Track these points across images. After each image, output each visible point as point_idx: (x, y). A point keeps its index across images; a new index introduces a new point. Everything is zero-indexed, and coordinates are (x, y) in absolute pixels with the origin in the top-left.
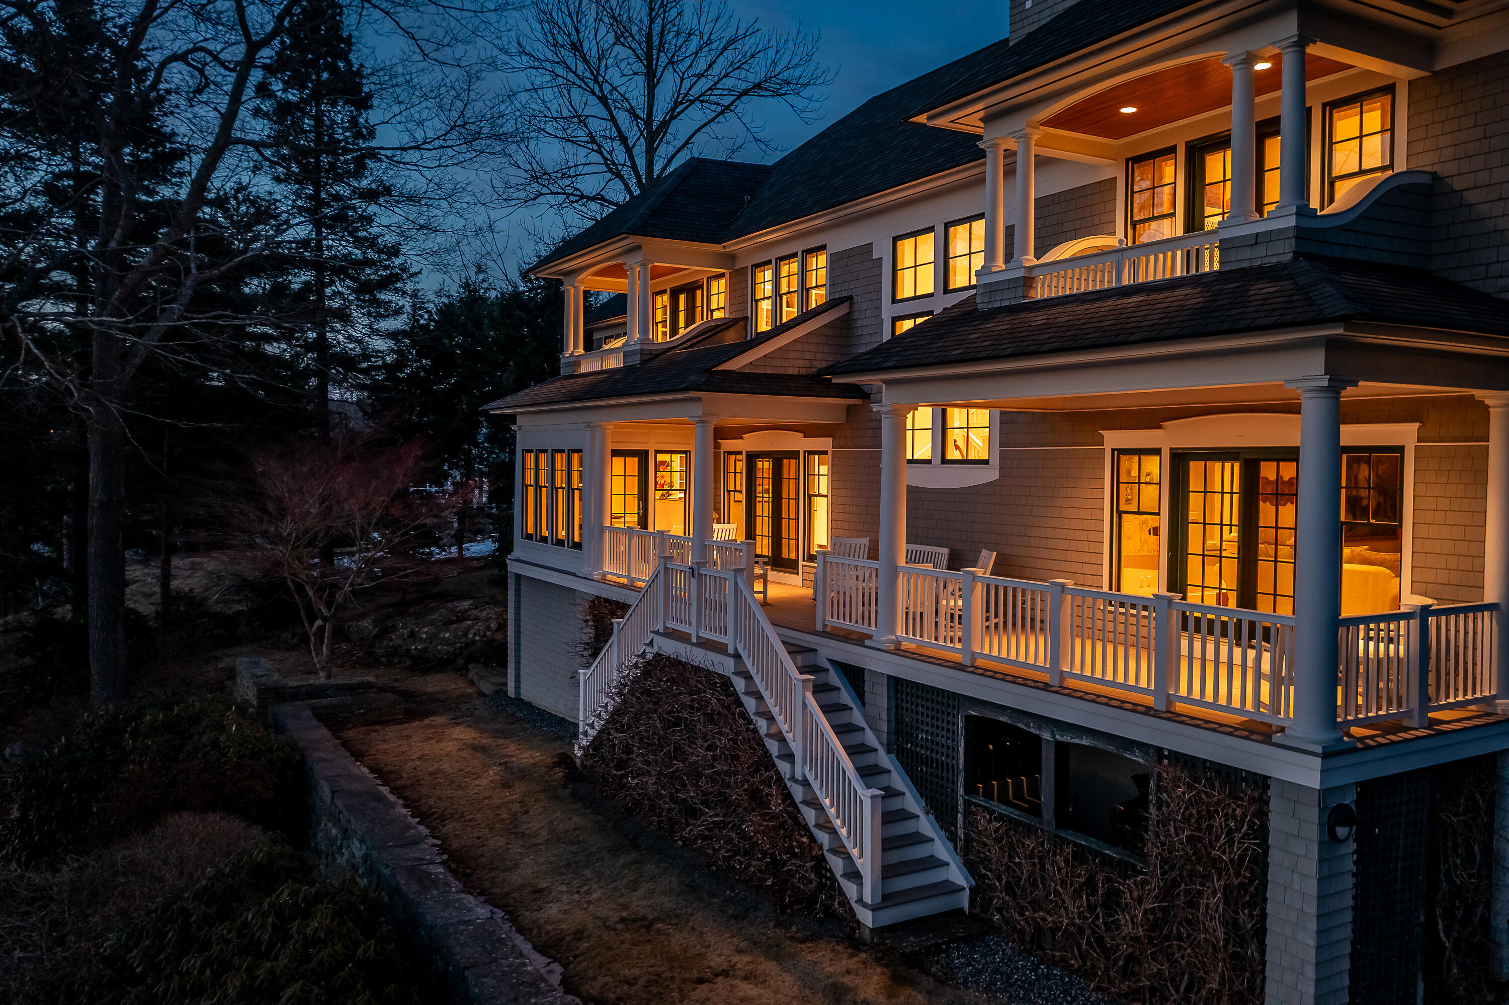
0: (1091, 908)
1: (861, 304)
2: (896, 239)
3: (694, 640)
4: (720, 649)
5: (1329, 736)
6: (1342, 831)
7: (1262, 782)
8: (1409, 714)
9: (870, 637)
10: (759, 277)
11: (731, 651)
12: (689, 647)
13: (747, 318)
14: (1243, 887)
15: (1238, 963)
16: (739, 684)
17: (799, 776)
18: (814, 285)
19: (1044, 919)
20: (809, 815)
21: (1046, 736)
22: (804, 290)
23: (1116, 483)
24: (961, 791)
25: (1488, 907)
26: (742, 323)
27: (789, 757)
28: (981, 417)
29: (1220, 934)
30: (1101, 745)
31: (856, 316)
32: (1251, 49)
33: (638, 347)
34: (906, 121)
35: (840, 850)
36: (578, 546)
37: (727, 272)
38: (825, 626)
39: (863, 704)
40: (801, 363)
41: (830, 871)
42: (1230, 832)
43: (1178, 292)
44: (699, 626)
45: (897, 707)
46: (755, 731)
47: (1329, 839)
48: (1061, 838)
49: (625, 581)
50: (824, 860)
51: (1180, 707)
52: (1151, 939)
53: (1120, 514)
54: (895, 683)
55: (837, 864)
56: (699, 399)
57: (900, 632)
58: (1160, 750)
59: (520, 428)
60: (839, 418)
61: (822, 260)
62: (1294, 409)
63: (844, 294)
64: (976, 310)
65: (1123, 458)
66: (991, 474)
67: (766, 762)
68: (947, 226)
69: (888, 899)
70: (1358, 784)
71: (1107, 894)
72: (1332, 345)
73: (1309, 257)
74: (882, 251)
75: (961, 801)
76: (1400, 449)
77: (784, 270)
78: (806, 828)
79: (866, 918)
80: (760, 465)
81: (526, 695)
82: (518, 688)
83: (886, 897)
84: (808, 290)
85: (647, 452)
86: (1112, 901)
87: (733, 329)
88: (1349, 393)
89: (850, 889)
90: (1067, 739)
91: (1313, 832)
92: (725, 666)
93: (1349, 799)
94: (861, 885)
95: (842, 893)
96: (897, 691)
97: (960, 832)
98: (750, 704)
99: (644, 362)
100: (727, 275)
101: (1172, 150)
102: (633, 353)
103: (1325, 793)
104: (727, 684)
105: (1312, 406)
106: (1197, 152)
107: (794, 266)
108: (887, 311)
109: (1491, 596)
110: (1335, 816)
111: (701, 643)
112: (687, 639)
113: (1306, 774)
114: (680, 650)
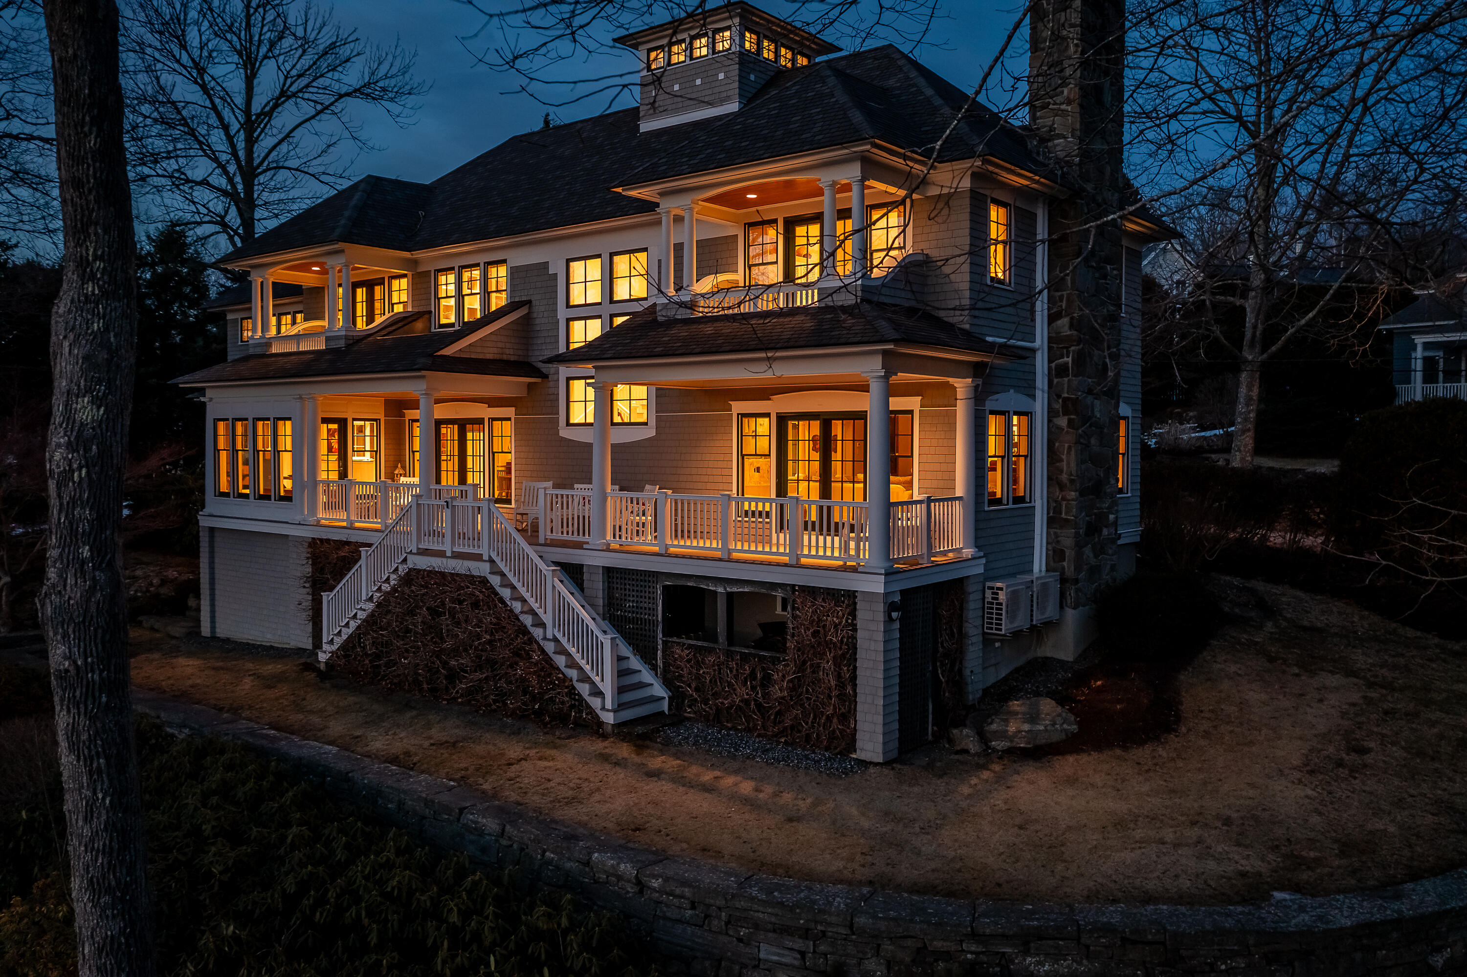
0: (753, 688)
1: (539, 307)
2: (568, 261)
3: (449, 554)
4: (478, 557)
5: (887, 564)
6: (894, 615)
7: (852, 595)
8: (922, 556)
9: (587, 543)
10: (442, 279)
11: (486, 557)
12: (444, 560)
13: (430, 312)
14: (843, 656)
15: (842, 697)
16: (495, 580)
17: (549, 635)
18: (494, 289)
19: (722, 703)
20: (560, 661)
21: (720, 590)
22: (486, 294)
23: (741, 436)
24: (660, 635)
25: (961, 663)
26: (427, 316)
27: (543, 625)
28: (641, 391)
29: (833, 683)
30: (757, 590)
31: (535, 315)
32: (836, 179)
33: (343, 333)
34: (608, 189)
35: (585, 678)
36: (288, 498)
37: (409, 274)
38: (546, 539)
39: (582, 590)
40: (495, 350)
41: (579, 695)
42: (836, 626)
43: (797, 318)
44: (453, 543)
45: (609, 588)
46: (511, 611)
47: (889, 620)
48: (732, 652)
49: (344, 524)
50: (574, 688)
51: (804, 560)
52: (791, 697)
53: (743, 456)
54: (609, 571)
55: (584, 689)
56: (423, 377)
57: (609, 537)
58: (794, 586)
59: (211, 399)
60: (522, 393)
61: (503, 271)
62: (865, 388)
63: (524, 299)
64: (655, 320)
65: (745, 420)
66: (650, 432)
67: (523, 630)
68: (612, 255)
69: (619, 707)
70: (901, 591)
71: (763, 678)
72: (885, 353)
73: (869, 302)
74: (555, 268)
75: (660, 642)
76: (911, 412)
77: (466, 275)
78: (558, 669)
79: (608, 718)
80: (443, 431)
81: (222, 631)
82: (213, 627)
83: (619, 705)
84: (489, 293)
85: (345, 420)
86: (767, 680)
87: (420, 320)
88: (893, 379)
89: (595, 703)
90: (735, 590)
91: (881, 617)
92: (481, 569)
93: (897, 598)
94: (604, 698)
95: (588, 706)
96: (609, 577)
97: (660, 662)
98: (506, 593)
99: (348, 346)
100: (410, 276)
101: (775, 221)
102: (338, 338)
103: (886, 594)
104: (484, 581)
105: (875, 387)
106: (791, 224)
107: (476, 273)
108: (562, 313)
109: (959, 492)
110: (891, 607)
111: (457, 556)
112: (441, 554)
113: (876, 585)
114: (436, 563)
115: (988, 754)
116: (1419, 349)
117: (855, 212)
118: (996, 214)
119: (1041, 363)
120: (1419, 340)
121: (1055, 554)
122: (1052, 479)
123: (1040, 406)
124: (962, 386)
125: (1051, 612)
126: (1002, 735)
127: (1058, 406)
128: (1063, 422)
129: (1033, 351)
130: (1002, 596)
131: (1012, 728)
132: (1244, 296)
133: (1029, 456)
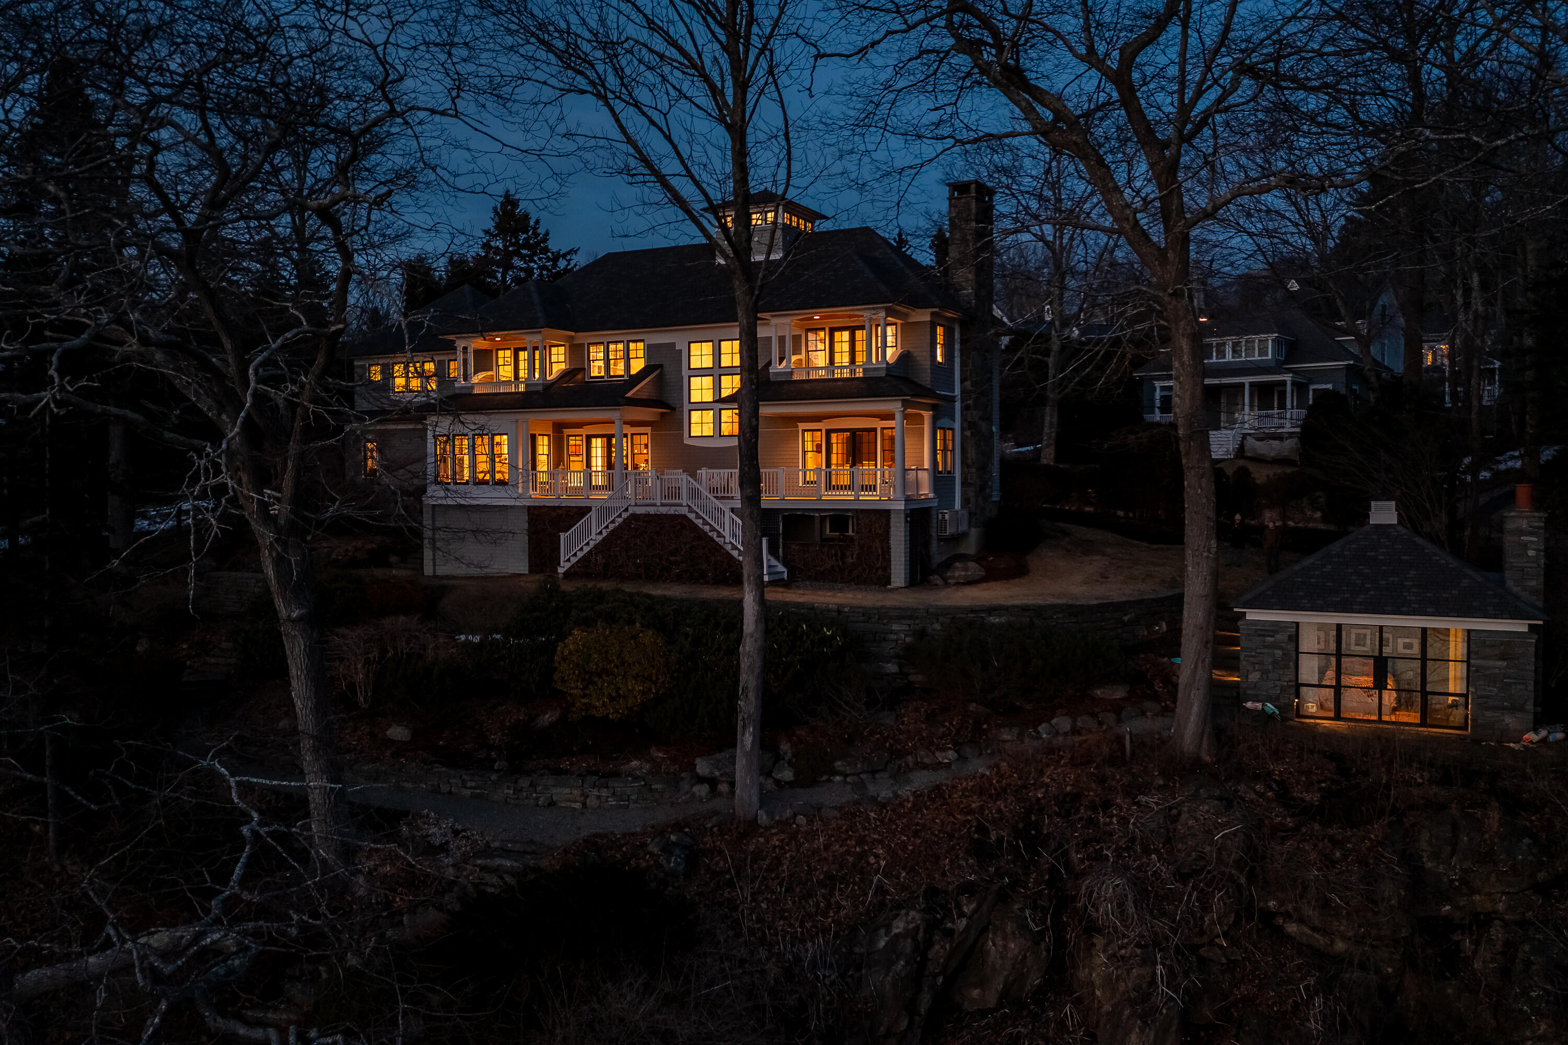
1: (669, 370)
2: (689, 343)
3: (659, 505)
4: (679, 505)
5: (904, 498)
6: (908, 519)
7: (888, 512)
8: (916, 495)
10: (593, 349)
11: (685, 505)
13: (585, 369)
14: (884, 540)
15: (884, 558)
16: (692, 516)
17: (728, 541)
18: (634, 357)
20: (735, 553)
21: (816, 515)
22: (627, 360)
23: (804, 441)
24: (781, 541)
25: (930, 548)
26: (582, 371)
27: (723, 537)
29: (880, 552)
30: (837, 513)
31: (667, 375)
37: (564, 344)
40: (647, 394)
42: (880, 526)
44: (662, 500)
46: (704, 531)
47: (904, 522)
48: (823, 545)
51: (861, 498)
52: (858, 562)
53: (805, 452)
56: (619, 409)
58: (856, 509)
60: (656, 418)
61: (640, 346)
63: (657, 364)
64: (769, 380)
65: (807, 432)
67: (713, 540)
68: (718, 340)
70: (910, 510)
72: (903, 401)
73: (889, 375)
74: (679, 347)
77: (612, 347)
78: (734, 557)
81: (442, 572)
82: (435, 569)
84: (630, 360)
85: (534, 435)
87: (578, 374)
90: (825, 514)
91: (903, 520)
92: (684, 511)
97: (781, 554)
99: (544, 390)
100: (564, 346)
101: (822, 329)
103: (904, 511)
104: (685, 516)
105: (898, 416)
106: (832, 331)
107: (620, 346)
108: (685, 372)
109: (926, 466)
110: (907, 516)
111: (662, 505)
112: (654, 505)
113: (901, 506)
114: (652, 510)
115: (947, 584)
116: (1158, 390)
117: (867, 326)
118: (939, 330)
119: (958, 405)
120: (1158, 384)
121: (965, 501)
122: (963, 462)
123: (957, 426)
124: (927, 415)
125: (963, 527)
126: (953, 577)
127: (966, 425)
128: (968, 433)
129: (954, 397)
130: (947, 516)
131: (957, 574)
132: (1048, 355)
133: (953, 451)
